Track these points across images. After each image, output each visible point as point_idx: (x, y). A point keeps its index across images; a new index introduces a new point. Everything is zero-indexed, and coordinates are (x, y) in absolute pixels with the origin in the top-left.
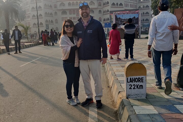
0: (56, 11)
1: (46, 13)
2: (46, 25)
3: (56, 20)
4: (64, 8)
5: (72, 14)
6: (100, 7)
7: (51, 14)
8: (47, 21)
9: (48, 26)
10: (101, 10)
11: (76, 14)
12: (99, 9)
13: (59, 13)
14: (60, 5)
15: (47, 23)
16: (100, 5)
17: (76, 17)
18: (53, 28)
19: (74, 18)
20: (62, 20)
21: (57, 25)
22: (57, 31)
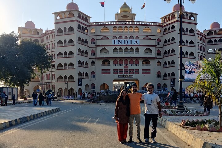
0: (94, 60)
1: (80, 62)
2: (79, 79)
3: (93, 73)
4: (106, 56)
5: (118, 64)
6: (158, 57)
7: (87, 64)
8: (80, 74)
9: (81, 81)
10: (160, 60)
11: (124, 64)
12: (158, 60)
13: (99, 63)
14: (101, 51)
15: (80, 77)
16: (159, 53)
17: (124, 69)
18: (87, 85)
19: (121, 71)
20: (102, 73)
21: (94, 81)
22: (94, 89)
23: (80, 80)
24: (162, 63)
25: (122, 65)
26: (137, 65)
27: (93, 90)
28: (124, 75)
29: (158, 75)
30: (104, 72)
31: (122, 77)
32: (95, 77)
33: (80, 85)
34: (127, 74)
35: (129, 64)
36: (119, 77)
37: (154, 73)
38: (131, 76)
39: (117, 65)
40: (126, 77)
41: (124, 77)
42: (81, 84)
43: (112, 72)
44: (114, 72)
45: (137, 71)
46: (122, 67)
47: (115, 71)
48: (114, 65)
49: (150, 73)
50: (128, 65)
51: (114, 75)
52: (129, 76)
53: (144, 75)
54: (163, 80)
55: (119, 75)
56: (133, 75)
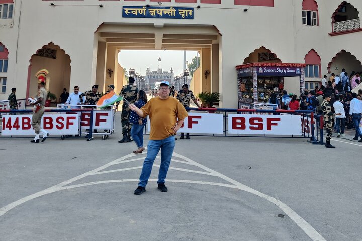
21: (4, 31)
28: (148, 6)
29: (309, 13)
31: (140, 16)
34: (164, 3)
36: (124, 15)
38: (182, 12)
40: (158, 16)
41: (149, 16)
49: (270, 2)
51: (101, 6)
52: (175, 10)
53: (246, 10)
54: (332, 34)
55: (124, 7)
56: (192, 9)
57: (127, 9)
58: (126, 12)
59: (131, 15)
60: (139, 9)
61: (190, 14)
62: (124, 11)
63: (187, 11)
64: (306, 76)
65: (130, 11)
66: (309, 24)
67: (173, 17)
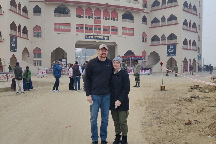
1: (13, 3)
3: (37, 29)
5: (84, 16)
8: (13, 26)
12: (143, 15)
15: (14, 33)
17: (93, 24)
18: (26, 50)
19: (89, 28)
20: (55, 30)
21: (38, 43)
22: (38, 58)
23: (14, 40)
24: (149, 21)
25: (91, 17)
26: (114, 20)
27: (38, 61)
28: (94, 35)
29: (144, 38)
30: (58, 27)
31: (91, 39)
32: (40, 36)
33: (14, 48)
34: (99, 34)
35: (102, 17)
36: (85, 38)
37: (138, 35)
38: (105, 37)
39: (82, 17)
40: (97, 39)
41: (94, 38)
42: (16, 47)
43: (73, 28)
44: (77, 28)
45: (114, 30)
46: (91, 22)
47: (79, 28)
48: (77, 16)
49: (133, 35)
50: (100, 18)
51: (77, 34)
52: (103, 37)
53: (125, 37)
54: (150, 46)
55: (85, 35)
56: (108, 36)
57: (86, 36)
58: (86, 37)
59: (88, 38)
60: (91, 36)
61: (108, 38)
62: (85, 36)
63: (107, 37)
64: (145, 59)
65: (88, 37)
66: (144, 42)
67: (102, 39)
